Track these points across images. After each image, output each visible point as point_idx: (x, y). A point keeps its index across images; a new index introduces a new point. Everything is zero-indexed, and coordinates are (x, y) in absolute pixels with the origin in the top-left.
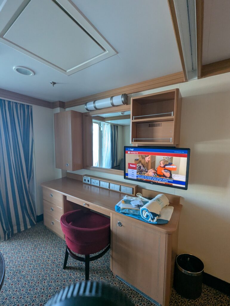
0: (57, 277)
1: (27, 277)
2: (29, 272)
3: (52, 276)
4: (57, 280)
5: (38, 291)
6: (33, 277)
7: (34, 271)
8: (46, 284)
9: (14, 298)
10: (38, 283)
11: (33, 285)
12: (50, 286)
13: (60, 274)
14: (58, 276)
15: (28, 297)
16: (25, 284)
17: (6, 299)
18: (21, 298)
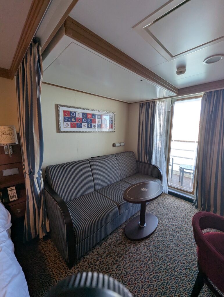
0: (190, 260)
1: (181, 236)
2: (185, 236)
3: (189, 255)
4: (188, 262)
5: (174, 248)
6: (182, 241)
7: (187, 240)
8: (181, 252)
9: (166, 234)
10: (180, 246)
11: (177, 242)
12: (180, 256)
13: (194, 263)
14: (192, 262)
15: (168, 242)
16: (176, 237)
17: (164, 230)
18: (167, 238)
